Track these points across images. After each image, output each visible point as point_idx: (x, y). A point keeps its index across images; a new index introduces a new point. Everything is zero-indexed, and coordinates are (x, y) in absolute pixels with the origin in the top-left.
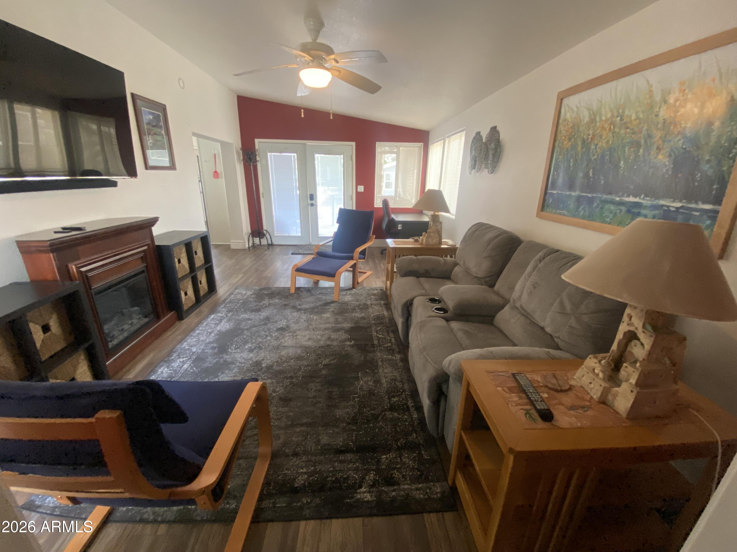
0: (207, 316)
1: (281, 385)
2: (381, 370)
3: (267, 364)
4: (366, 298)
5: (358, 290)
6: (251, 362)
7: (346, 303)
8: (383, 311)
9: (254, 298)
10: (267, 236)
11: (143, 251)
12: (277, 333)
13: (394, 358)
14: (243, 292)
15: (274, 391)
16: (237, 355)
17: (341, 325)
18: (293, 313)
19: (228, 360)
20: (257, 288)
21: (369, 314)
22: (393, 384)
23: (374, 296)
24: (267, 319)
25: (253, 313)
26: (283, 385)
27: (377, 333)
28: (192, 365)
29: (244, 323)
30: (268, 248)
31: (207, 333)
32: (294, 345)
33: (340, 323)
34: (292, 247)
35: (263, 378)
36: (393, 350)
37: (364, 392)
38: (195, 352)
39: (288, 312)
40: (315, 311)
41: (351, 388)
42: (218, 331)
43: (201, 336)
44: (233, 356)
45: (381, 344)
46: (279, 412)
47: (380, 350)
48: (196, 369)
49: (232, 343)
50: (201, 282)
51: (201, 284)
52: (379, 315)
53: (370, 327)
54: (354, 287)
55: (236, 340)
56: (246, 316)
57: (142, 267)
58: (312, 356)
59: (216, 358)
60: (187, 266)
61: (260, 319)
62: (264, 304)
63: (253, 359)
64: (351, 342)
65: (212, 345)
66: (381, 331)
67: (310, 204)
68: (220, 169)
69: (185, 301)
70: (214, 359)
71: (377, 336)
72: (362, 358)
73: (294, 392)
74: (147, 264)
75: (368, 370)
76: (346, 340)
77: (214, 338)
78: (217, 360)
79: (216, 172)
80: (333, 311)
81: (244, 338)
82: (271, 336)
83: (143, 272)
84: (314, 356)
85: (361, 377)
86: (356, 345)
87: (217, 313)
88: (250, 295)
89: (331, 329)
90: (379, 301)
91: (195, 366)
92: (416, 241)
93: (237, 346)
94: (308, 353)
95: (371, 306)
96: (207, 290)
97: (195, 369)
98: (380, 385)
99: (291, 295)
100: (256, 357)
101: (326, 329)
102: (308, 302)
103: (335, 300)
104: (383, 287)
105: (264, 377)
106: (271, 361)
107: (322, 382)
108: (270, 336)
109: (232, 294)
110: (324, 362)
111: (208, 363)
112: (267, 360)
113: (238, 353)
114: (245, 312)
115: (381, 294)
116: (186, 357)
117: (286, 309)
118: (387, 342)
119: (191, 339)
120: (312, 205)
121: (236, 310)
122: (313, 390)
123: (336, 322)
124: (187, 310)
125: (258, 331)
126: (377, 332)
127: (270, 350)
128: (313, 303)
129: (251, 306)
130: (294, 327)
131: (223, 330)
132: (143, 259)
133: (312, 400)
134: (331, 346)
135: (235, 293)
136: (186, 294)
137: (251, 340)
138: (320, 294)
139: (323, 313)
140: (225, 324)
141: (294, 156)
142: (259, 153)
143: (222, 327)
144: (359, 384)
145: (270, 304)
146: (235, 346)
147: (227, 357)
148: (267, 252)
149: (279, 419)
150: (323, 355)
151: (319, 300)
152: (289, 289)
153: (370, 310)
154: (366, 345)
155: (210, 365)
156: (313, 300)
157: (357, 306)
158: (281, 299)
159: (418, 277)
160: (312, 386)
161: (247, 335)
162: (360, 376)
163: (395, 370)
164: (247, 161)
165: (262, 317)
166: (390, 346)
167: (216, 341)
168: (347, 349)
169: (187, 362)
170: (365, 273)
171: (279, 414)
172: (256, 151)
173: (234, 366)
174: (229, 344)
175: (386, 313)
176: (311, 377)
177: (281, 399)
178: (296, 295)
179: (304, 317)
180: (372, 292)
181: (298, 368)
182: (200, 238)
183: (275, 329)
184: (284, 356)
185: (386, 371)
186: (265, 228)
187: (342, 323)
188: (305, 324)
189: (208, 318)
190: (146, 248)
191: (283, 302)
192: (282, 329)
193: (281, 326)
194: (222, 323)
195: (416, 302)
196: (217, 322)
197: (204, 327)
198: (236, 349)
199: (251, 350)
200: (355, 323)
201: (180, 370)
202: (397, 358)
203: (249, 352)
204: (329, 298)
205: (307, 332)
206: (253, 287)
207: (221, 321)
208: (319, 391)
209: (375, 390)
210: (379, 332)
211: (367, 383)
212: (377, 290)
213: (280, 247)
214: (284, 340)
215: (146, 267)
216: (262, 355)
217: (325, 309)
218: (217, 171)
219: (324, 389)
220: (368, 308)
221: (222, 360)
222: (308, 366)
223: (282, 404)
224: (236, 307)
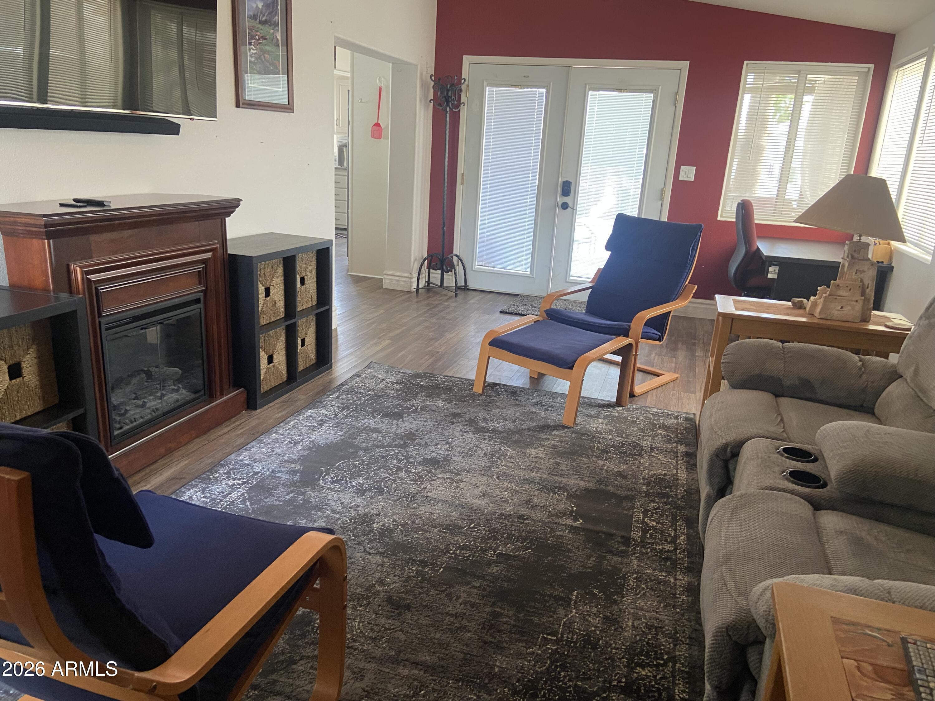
0: (298, 412)
1: (398, 572)
2: (628, 599)
3: (384, 525)
4: (643, 431)
5: (628, 410)
6: (353, 513)
7: (592, 436)
8: (677, 469)
9: (397, 390)
10: (457, 268)
11: (204, 261)
12: (421, 467)
13: (672, 580)
14: (380, 376)
15: (381, 582)
16: (331, 495)
17: (564, 480)
18: (465, 434)
19: (312, 500)
20: (409, 372)
21: (638, 467)
22: (650, 637)
23: (666, 431)
24: (411, 436)
25: (386, 420)
26: (402, 574)
27: (645, 515)
28: (246, 495)
29: (363, 436)
30: (456, 295)
31: (289, 442)
32: (449, 499)
33: (561, 475)
34: (507, 297)
35: (368, 550)
36: (674, 563)
37: (573, 634)
38: (257, 473)
39: (456, 430)
40: (513, 439)
41: (545, 619)
42: (312, 442)
43: (277, 445)
44: (323, 494)
45: (647, 540)
46: (378, 625)
47: (642, 554)
48: (251, 504)
49: (330, 469)
50: (303, 341)
51: (303, 345)
52: (665, 475)
53: (631, 498)
54: (619, 403)
55: (339, 465)
56: (372, 423)
57: (197, 292)
58: (478, 530)
59: (292, 492)
60: (281, 304)
61: (396, 434)
62: (413, 406)
63: (359, 509)
64: (576, 520)
65: (293, 466)
66: (656, 513)
67: (560, 204)
68: (386, 121)
69: (266, 373)
70: (288, 494)
71: (643, 522)
72: (591, 562)
73: (420, 593)
74: (207, 287)
75: (596, 592)
76: (563, 514)
77: (301, 453)
78: (293, 497)
79: (377, 125)
80: (554, 447)
81: (355, 466)
82: (408, 472)
83: (197, 301)
84: (483, 531)
85: (576, 602)
86: (584, 530)
87: (320, 407)
88: (393, 383)
89: (539, 483)
90: (675, 445)
91: (250, 499)
92: (800, 306)
93: (337, 477)
94: (472, 521)
95: (651, 452)
96: (314, 361)
97: (248, 503)
98: (616, 630)
99: (474, 396)
100: (366, 506)
101: (526, 480)
102: (504, 418)
103: (565, 422)
104: (694, 414)
105: (370, 548)
106: (393, 522)
107: (484, 590)
108: (406, 471)
109: (359, 376)
110: (501, 549)
111: (275, 498)
112: (385, 517)
113: (335, 491)
114: (373, 414)
115: (686, 429)
116: (239, 479)
117: (453, 423)
118: (666, 540)
119: (260, 447)
120: (565, 206)
121: (356, 407)
122: (460, 601)
123: (554, 470)
124: (266, 392)
125: (384, 457)
126: (645, 513)
127: (397, 500)
128: (514, 422)
129: (386, 404)
130: (460, 463)
131: (322, 442)
132: (202, 276)
133: (452, 620)
134: (526, 519)
135: (363, 375)
136: (270, 360)
137: (367, 472)
138: (536, 404)
139: (531, 445)
140: (328, 432)
141: (541, 94)
142: (467, 86)
143: (321, 435)
144: (566, 615)
145: (423, 409)
146: (332, 475)
147: (312, 495)
148: (452, 303)
149: (374, 639)
150: (504, 534)
151: (531, 416)
152: (471, 383)
153: (645, 461)
154: (611, 536)
155: (277, 503)
156: (517, 415)
157: (613, 446)
158: (451, 402)
159: (777, 396)
160: (461, 591)
161: (362, 460)
162: (574, 598)
163: (665, 606)
164: (440, 105)
165: (401, 431)
166: (669, 551)
167: (303, 459)
168: (559, 533)
169: (238, 488)
170: (658, 375)
171: (376, 628)
172: (463, 81)
173: (319, 514)
174: (323, 470)
175: (682, 474)
176: (463, 572)
177: (389, 600)
178: (483, 397)
179: (486, 446)
180: (662, 420)
181: (443, 547)
182: (314, 252)
183: (420, 459)
184: (421, 518)
185: (641, 603)
186: (456, 250)
187: (569, 476)
188: (485, 462)
189: (300, 415)
190: (209, 255)
191: (451, 407)
192: (434, 462)
193: (434, 455)
194: (323, 428)
195: (747, 450)
196: (315, 424)
197: (289, 429)
198: (333, 482)
199: (361, 491)
200: (599, 482)
201: (221, 501)
202: (678, 583)
203: (357, 493)
204: (554, 417)
205: (484, 479)
206: (401, 368)
207: (322, 423)
208: (473, 605)
209: (599, 639)
210: (652, 513)
211: (587, 617)
212: (676, 418)
213: (483, 295)
214: (431, 485)
215: (205, 292)
216: (380, 503)
217: (538, 439)
218: (379, 122)
219: (484, 605)
220: (640, 455)
221: (302, 497)
222: (464, 547)
223: (388, 611)
224: (359, 402)
